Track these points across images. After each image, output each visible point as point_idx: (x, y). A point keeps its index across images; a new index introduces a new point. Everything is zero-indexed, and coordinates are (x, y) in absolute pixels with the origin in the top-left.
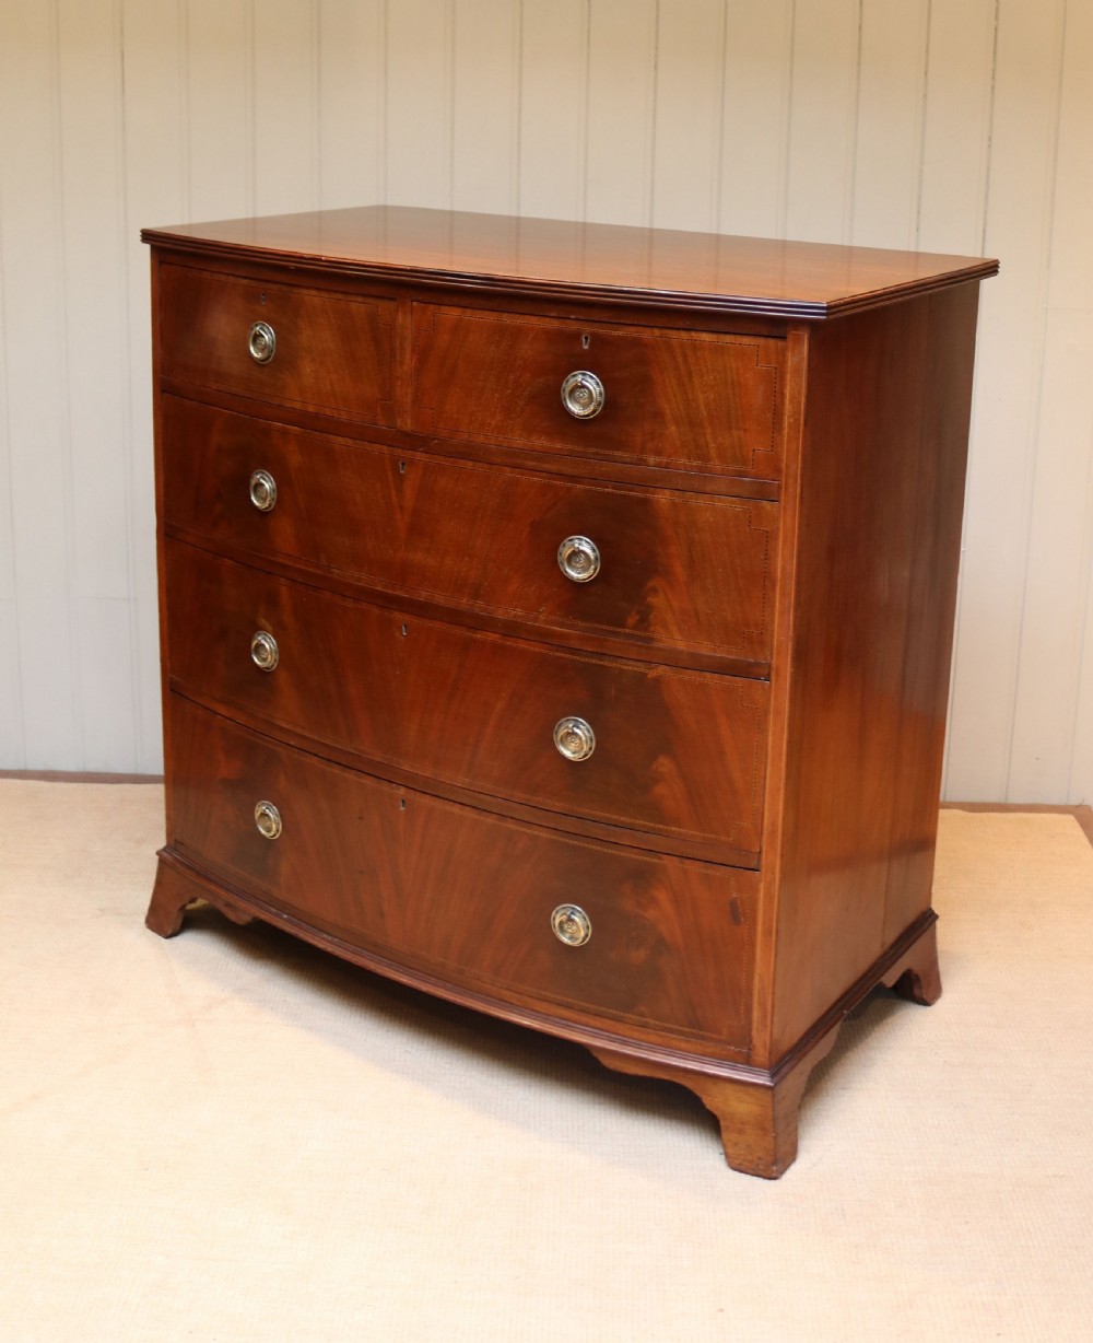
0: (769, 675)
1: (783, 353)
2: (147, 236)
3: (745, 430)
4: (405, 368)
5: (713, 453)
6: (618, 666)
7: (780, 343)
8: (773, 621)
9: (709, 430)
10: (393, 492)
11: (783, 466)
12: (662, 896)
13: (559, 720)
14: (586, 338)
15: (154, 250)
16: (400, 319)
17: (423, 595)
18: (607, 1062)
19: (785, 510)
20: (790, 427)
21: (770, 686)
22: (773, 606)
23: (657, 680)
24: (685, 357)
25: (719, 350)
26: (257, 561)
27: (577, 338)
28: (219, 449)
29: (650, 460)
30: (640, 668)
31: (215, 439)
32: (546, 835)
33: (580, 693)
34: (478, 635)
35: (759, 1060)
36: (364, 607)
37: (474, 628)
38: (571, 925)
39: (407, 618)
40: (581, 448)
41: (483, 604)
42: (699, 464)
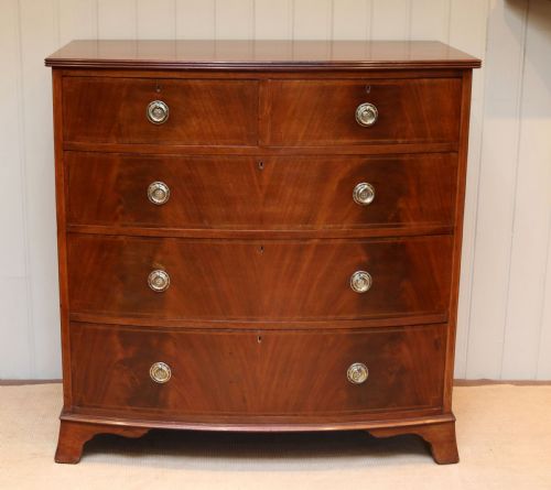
0: (453, 231)
1: (461, 84)
2: (48, 62)
3: (443, 121)
4: (265, 114)
5: (429, 133)
6: (383, 241)
7: (460, 80)
9: (427, 124)
10: (255, 178)
12: (405, 350)
13: (353, 274)
14: (368, 87)
15: (54, 68)
16: (261, 88)
17: (274, 228)
18: (377, 435)
19: (461, 154)
21: (453, 236)
23: (402, 244)
25: (432, 86)
26: (153, 232)
27: (364, 88)
28: (120, 177)
29: (400, 141)
30: (395, 240)
31: (115, 171)
32: (345, 333)
33: (364, 258)
34: (308, 243)
35: (446, 410)
36: (235, 242)
37: (306, 239)
38: (358, 373)
39: (264, 243)
40: (365, 140)
41: (310, 226)
42: (423, 139)
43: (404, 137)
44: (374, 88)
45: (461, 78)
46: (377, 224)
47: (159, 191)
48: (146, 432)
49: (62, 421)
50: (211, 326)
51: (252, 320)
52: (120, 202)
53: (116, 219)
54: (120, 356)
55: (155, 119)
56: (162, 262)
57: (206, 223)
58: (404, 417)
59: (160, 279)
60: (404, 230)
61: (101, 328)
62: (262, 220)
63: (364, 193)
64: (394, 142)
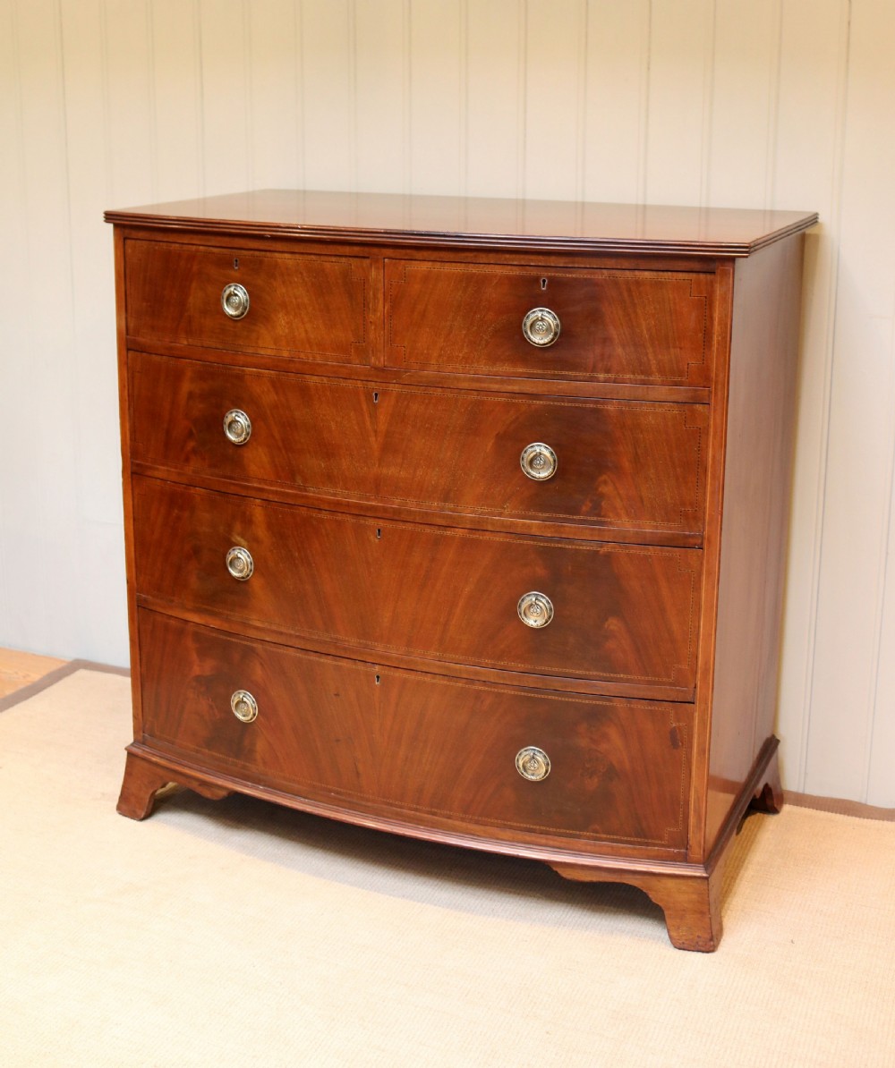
0: (702, 544)
1: (712, 283)
2: (110, 217)
3: (681, 348)
4: (379, 314)
5: (654, 368)
6: (574, 547)
7: (709, 277)
8: (705, 500)
9: (650, 350)
10: (367, 419)
11: (713, 375)
12: (613, 733)
13: (521, 596)
14: (544, 281)
15: (116, 226)
16: (373, 273)
17: (396, 503)
18: (567, 874)
19: (715, 411)
20: (718, 343)
21: (703, 554)
22: (705, 488)
23: (608, 556)
24: (629, 291)
25: (658, 285)
26: (230, 486)
27: (536, 281)
28: (191, 395)
29: (601, 376)
30: (596, 547)
31: (186, 387)
32: (510, 692)
33: (540, 571)
34: (448, 533)
35: (694, 857)
36: (339, 517)
37: (445, 527)
38: (534, 764)
39: (381, 523)
40: (539, 372)
41: (452, 506)
42: (643, 377)
43: (608, 371)
44: (554, 283)
45: (713, 273)
46: (561, 516)
47: (237, 425)
48: (225, 793)
51: (366, 645)
52: (190, 435)
53: (187, 459)
54: (197, 670)
55: (231, 312)
56: (243, 536)
57: (300, 482)
59: (241, 561)
60: (611, 531)
61: (172, 622)
62: (378, 485)
64: (592, 379)
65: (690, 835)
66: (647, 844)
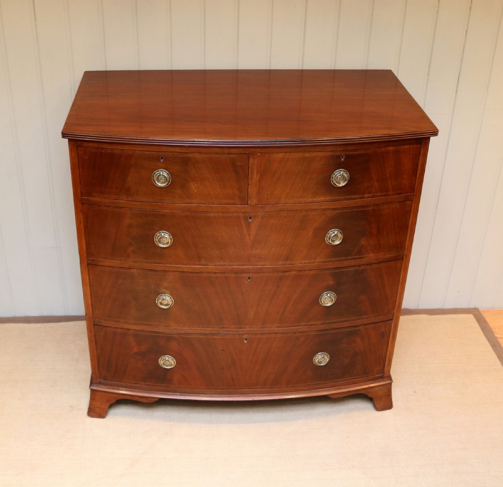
0: (403, 257)
1: (420, 148)
2: (65, 135)
3: (403, 178)
5: (390, 188)
6: (348, 270)
7: (419, 146)
8: (406, 240)
9: (389, 181)
10: (245, 229)
12: (357, 339)
13: (321, 294)
14: (343, 157)
16: (251, 160)
17: (259, 265)
19: (415, 202)
20: (420, 174)
21: (403, 261)
22: (407, 235)
23: (362, 271)
24: (383, 156)
25: (396, 152)
26: (159, 267)
27: (339, 157)
29: (366, 196)
30: (357, 268)
31: (127, 221)
32: (313, 333)
33: (331, 283)
34: (287, 274)
35: (386, 375)
36: (227, 275)
37: (285, 272)
38: (321, 359)
39: (250, 275)
40: (337, 198)
41: (289, 262)
42: (385, 193)
43: (370, 193)
45: (420, 143)
46: (343, 258)
47: (164, 239)
48: (157, 400)
49: (92, 390)
50: (207, 332)
51: (240, 328)
52: (131, 244)
53: (128, 256)
54: (135, 350)
55: (160, 185)
56: (166, 288)
57: (203, 262)
58: (355, 383)
59: (166, 300)
60: (364, 261)
61: (119, 330)
62: (249, 258)
63: (335, 237)
64: (362, 198)
65: (385, 368)
66: (368, 376)
